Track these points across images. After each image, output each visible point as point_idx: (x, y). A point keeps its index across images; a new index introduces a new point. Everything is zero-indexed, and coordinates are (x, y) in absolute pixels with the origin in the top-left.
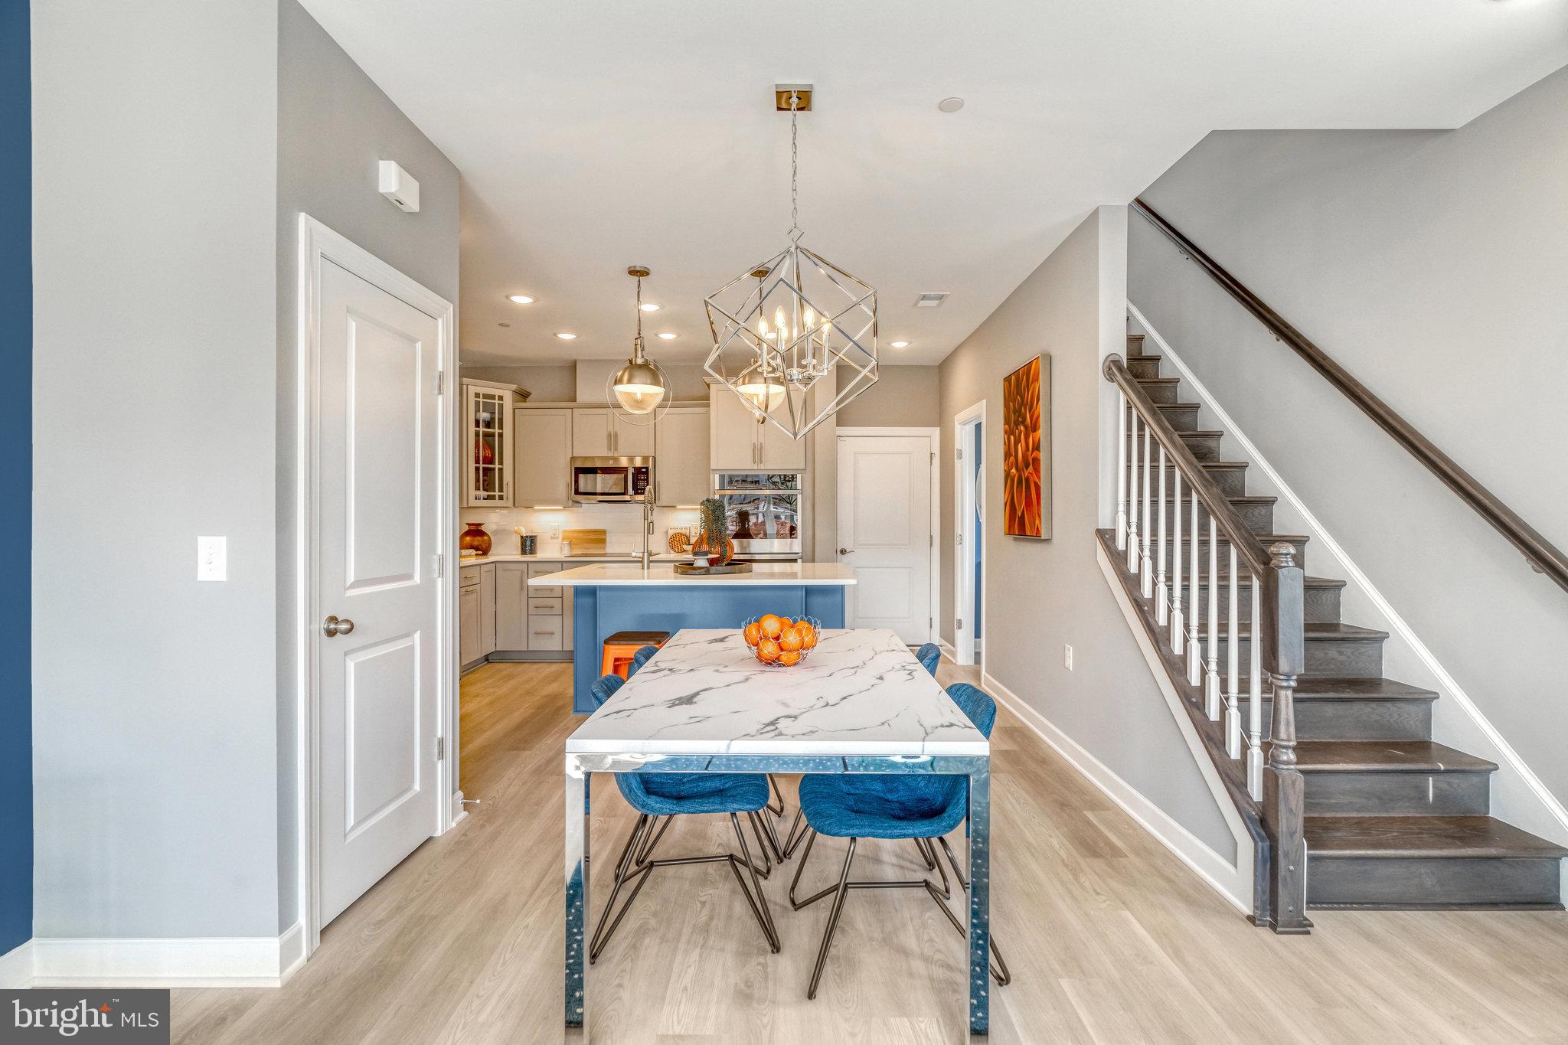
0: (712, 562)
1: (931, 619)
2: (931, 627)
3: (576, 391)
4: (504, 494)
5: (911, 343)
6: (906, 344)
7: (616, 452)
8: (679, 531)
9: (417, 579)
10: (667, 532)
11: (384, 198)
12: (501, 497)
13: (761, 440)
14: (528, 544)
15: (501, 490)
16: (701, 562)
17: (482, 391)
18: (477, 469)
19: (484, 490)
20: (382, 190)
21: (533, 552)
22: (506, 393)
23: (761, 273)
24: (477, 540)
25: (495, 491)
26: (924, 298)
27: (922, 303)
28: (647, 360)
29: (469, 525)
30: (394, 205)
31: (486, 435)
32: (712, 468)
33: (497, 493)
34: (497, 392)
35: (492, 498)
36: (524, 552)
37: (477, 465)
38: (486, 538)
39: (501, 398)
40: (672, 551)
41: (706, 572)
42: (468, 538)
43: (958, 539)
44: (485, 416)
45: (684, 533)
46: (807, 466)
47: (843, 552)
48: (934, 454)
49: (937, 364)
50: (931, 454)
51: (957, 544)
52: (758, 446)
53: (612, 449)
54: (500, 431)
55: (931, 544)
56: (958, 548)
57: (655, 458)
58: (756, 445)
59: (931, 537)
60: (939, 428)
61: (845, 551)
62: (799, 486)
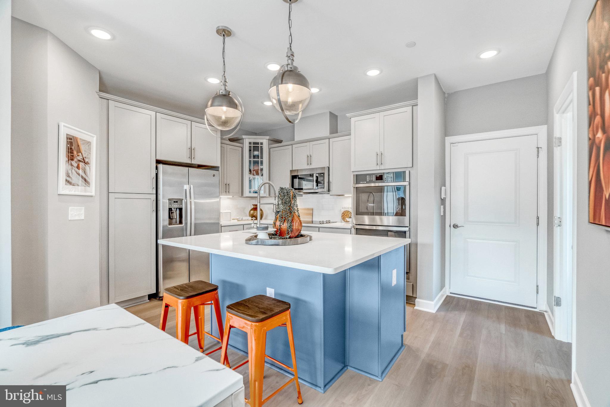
1: (537, 286)
2: (537, 293)
3: (294, 136)
7: (310, 166)
8: (346, 210)
10: (341, 210)
13: (382, 150)
16: (262, 235)
17: (252, 141)
22: (264, 141)
24: (255, 213)
29: (253, 205)
31: (254, 162)
32: (352, 171)
34: (260, 141)
39: (262, 144)
40: (343, 221)
41: (259, 242)
42: (252, 212)
43: (556, 222)
44: (256, 153)
45: (349, 210)
46: (414, 165)
47: (455, 226)
48: (541, 148)
49: (544, 72)
50: (538, 148)
51: (556, 226)
52: (379, 154)
53: (309, 164)
54: (261, 160)
55: (538, 224)
56: (557, 230)
57: (329, 168)
58: (378, 153)
59: (538, 218)
60: (546, 126)
61: (456, 226)
62: (407, 179)
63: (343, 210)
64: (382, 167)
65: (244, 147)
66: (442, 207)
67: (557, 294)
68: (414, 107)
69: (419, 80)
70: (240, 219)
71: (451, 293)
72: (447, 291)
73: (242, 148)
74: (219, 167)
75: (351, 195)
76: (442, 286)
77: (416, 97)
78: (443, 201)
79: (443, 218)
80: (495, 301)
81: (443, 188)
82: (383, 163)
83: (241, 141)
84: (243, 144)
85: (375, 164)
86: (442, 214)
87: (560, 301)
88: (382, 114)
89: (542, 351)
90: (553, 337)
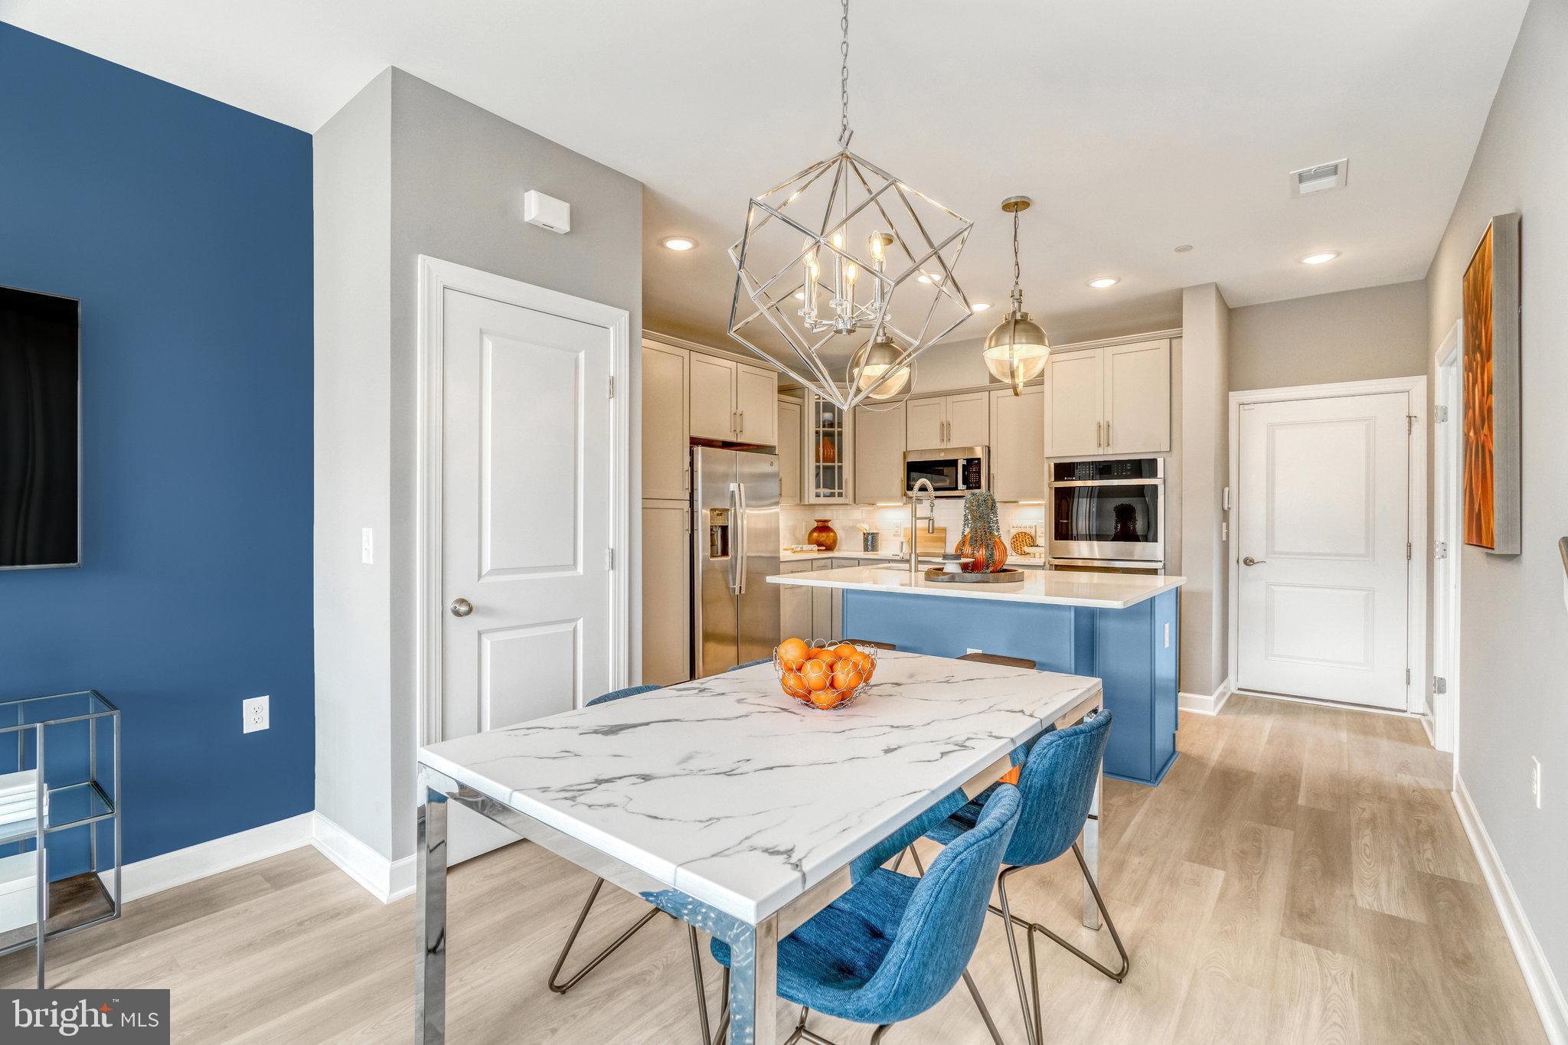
0: (965, 567)
1: (1408, 671)
2: (1408, 683)
4: (843, 491)
5: (1339, 254)
6: (1332, 256)
7: (948, 443)
8: (1022, 530)
9: (580, 570)
10: (1009, 531)
11: (532, 227)
12: (840, 495)
13: (1109, 418)
14: (871, 541)
15: (840, 487)
16: (952, 567)
18: (818, 468)
19: (824, 487)
20: (527, 219)
21: (874, 548)
23: (1017, 206)
24: (823, 537)
25: (834, 489)
26: (1302, 178)
27: (1306, 187)
28: (888, 337)
29: (817, 521)
30: (542, 231)
31: (826, 434)
32: (1046, 455)
33: (836, 491)
35: (832, 495)
36: (866, 549)
37: (818, 464)
38: (832, 534)
40: (1014, 553)
41: (952, 578)
42: (816, 535)
43: (1438, 550)
44: (828, 416)
45: (1028, 532)
46: (1173, 447)
47: (1249, 562)
48: (1415, 417)
49: (1422, 277)
50: (1410, 417)
51: (1437, 557)
52: (1104, 425)
53: (945, 440)
54: (839, 429)
55: (1409, 557)
56: (1439, 564)
57: (989, 448)
58: (1102, 424)
59: (1409, 546)
60: (1425, 377)
61: (1251, 561)
62: (1160, 473)
63: (1014, 532)
64: (1110, 451)
65: (806, 405)
66: (1224, 524)
67: (1439, 673)
68: (1174, 342)
69: (1184, 292)
70: (799, 549)
71: (1239, 689)
72: (1232, 685)
73: (802, 407)
74: (774, 447)
75: (1044, 502)
76: (1224, 675)
77: (1178, 323)
78: (1225, 515)
79: (1225, 546)
80: (1327, 701)
81: (1226, 489)
82: (1111, 443)
83: (798, 392)
84: (803, 398)
85: (1095, 443)
86: (1224, 539)
87: (1445, 685)
88: (1109, 350)
89: (1409, 761)
90: (1433, 748)
